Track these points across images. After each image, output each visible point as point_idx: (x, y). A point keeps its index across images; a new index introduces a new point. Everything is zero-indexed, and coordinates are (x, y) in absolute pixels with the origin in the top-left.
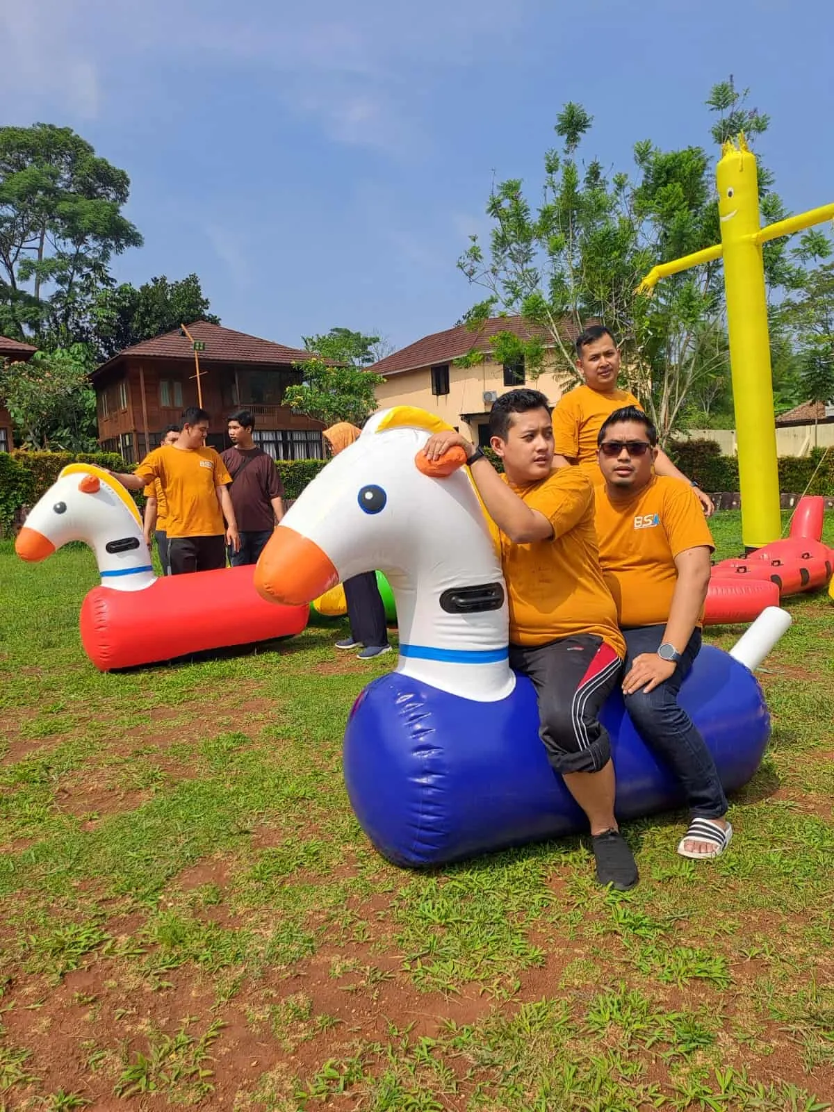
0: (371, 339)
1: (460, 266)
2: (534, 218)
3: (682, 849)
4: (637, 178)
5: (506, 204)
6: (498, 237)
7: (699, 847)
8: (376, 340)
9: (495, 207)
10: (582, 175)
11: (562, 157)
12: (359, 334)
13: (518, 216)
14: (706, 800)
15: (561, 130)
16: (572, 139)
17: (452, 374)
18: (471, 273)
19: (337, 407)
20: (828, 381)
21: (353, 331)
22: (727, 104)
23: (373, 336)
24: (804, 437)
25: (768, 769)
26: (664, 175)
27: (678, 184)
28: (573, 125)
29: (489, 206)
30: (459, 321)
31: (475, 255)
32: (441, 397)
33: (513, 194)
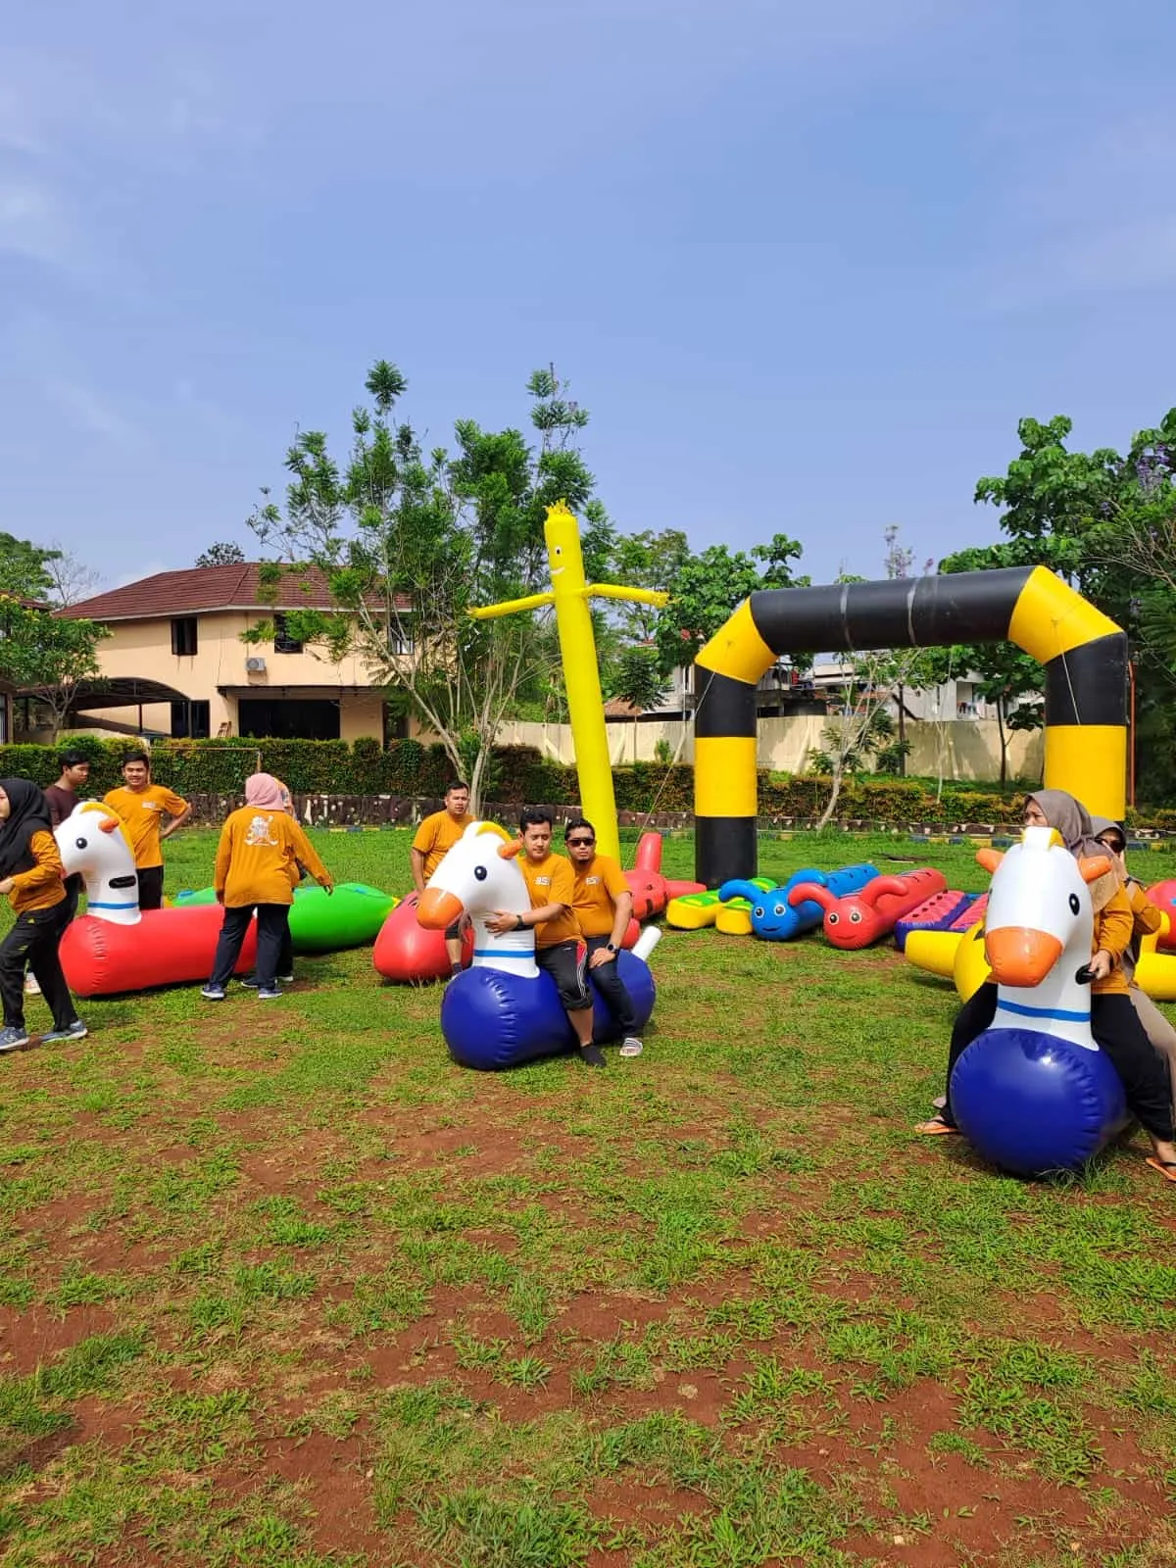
0: (49, 553)
1: (250, 523)
2: (342, 482)
3: (621, 1053)
4: (456, 454)
5: (309, 460)
6: (295, 494)
7: (630, 1051)
8: (56, 555)
9: (295, 461)
10: (394, 436)
11: (373, 418)
12: (28, 543)
13: (322, 479)
14: (631, 1027)
15: (373, 387)
16: (386, 400)
17: (202, 629)
18: (265, 532)
19: (40, 666)
20: (646, 684)
21: (20, 539)
22: (548, 392)
23: (51, 549)
24: (619, 735)
25: (652, 1024)
26: (487, 459)
27: (503, 475)
28: (385, 384)
29: (289, 460)
30: (203, 556)
31: (271, 515)
32: (185, 659)
33: (315, 447)
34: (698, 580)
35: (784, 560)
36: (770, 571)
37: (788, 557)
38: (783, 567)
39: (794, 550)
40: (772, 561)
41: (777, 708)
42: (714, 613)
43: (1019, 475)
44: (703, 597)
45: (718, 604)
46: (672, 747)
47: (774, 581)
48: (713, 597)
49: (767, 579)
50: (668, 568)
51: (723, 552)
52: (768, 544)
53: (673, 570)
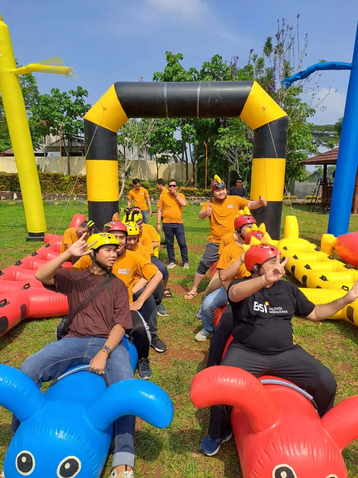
34: (48, 101)
35: (81, 97)
36: (76, 101)
37: (83, 96)
38: (81, 100)
39: (85, 93)
40: (77, 96)
41: (81, 153)
42: (56, 114)
43: (168, 72)
44: (51, 108)
45: (57, 111)
46: (41, 167)
47: (78, 104)
48: (55, 108)
49: (76, 104)
50: (31, 99)
51: (57, 91)
52: (76, 90)
53: (33, 100)
